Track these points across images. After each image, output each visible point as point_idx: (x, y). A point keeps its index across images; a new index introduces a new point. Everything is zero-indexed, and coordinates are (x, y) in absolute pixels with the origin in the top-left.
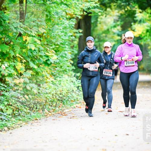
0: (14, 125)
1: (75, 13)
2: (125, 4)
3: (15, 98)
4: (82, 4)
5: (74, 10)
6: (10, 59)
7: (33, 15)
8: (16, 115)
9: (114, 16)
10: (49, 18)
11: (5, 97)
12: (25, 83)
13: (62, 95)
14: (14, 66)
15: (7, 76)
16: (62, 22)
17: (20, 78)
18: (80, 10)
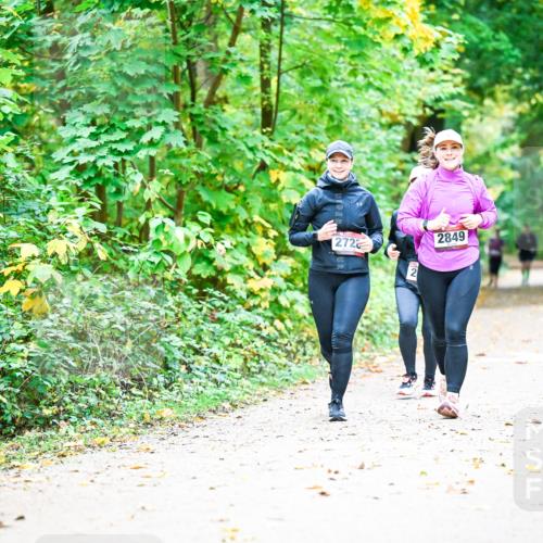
0: (247, 396)
1: (403, 112)
2: (530, 88)
3: (248, 328)
4: (420, 89)
5: (400, 104)
6: (238, 228)
7: (297, 116)
8: (253, 370)
9: (501, 118)
10: (336, 123)
11: (226, 325)
12: (275, 290)
13: (371, 319)
14: (248, 247)
15: (230, 271)
16: (369, 136)
17: (262, 277)
18: (416, 102)
